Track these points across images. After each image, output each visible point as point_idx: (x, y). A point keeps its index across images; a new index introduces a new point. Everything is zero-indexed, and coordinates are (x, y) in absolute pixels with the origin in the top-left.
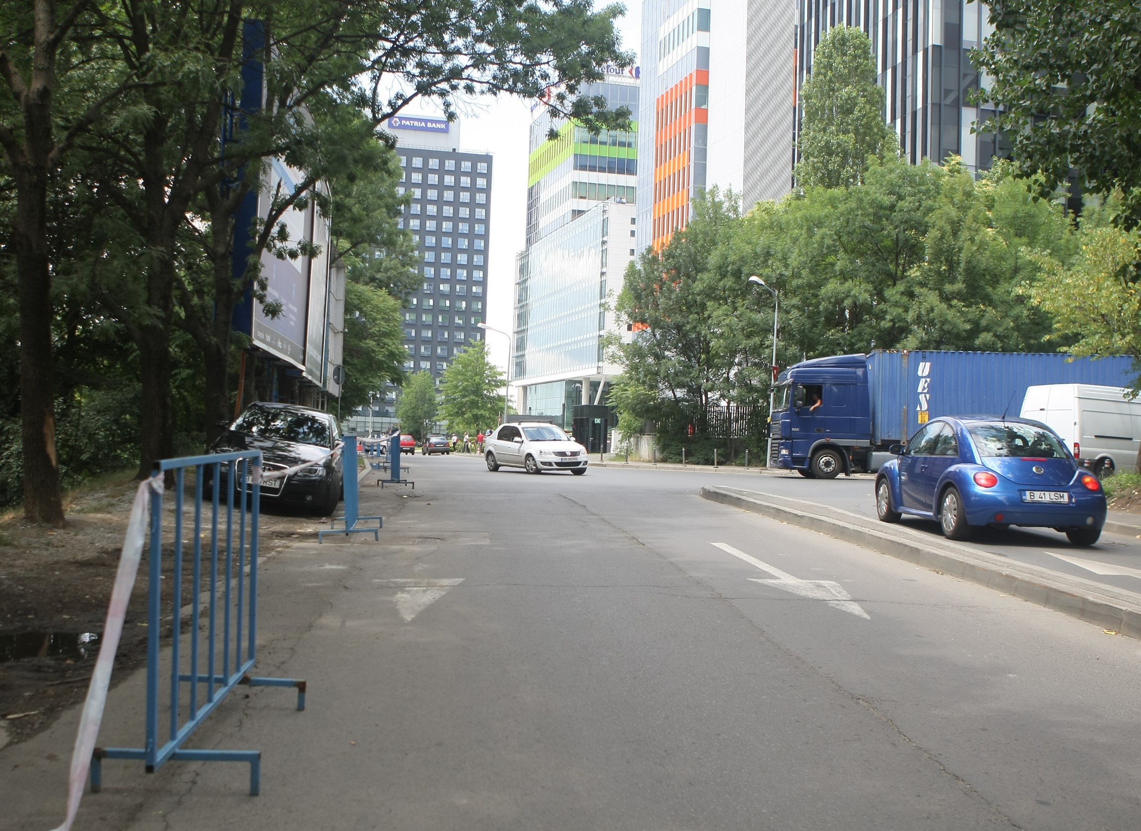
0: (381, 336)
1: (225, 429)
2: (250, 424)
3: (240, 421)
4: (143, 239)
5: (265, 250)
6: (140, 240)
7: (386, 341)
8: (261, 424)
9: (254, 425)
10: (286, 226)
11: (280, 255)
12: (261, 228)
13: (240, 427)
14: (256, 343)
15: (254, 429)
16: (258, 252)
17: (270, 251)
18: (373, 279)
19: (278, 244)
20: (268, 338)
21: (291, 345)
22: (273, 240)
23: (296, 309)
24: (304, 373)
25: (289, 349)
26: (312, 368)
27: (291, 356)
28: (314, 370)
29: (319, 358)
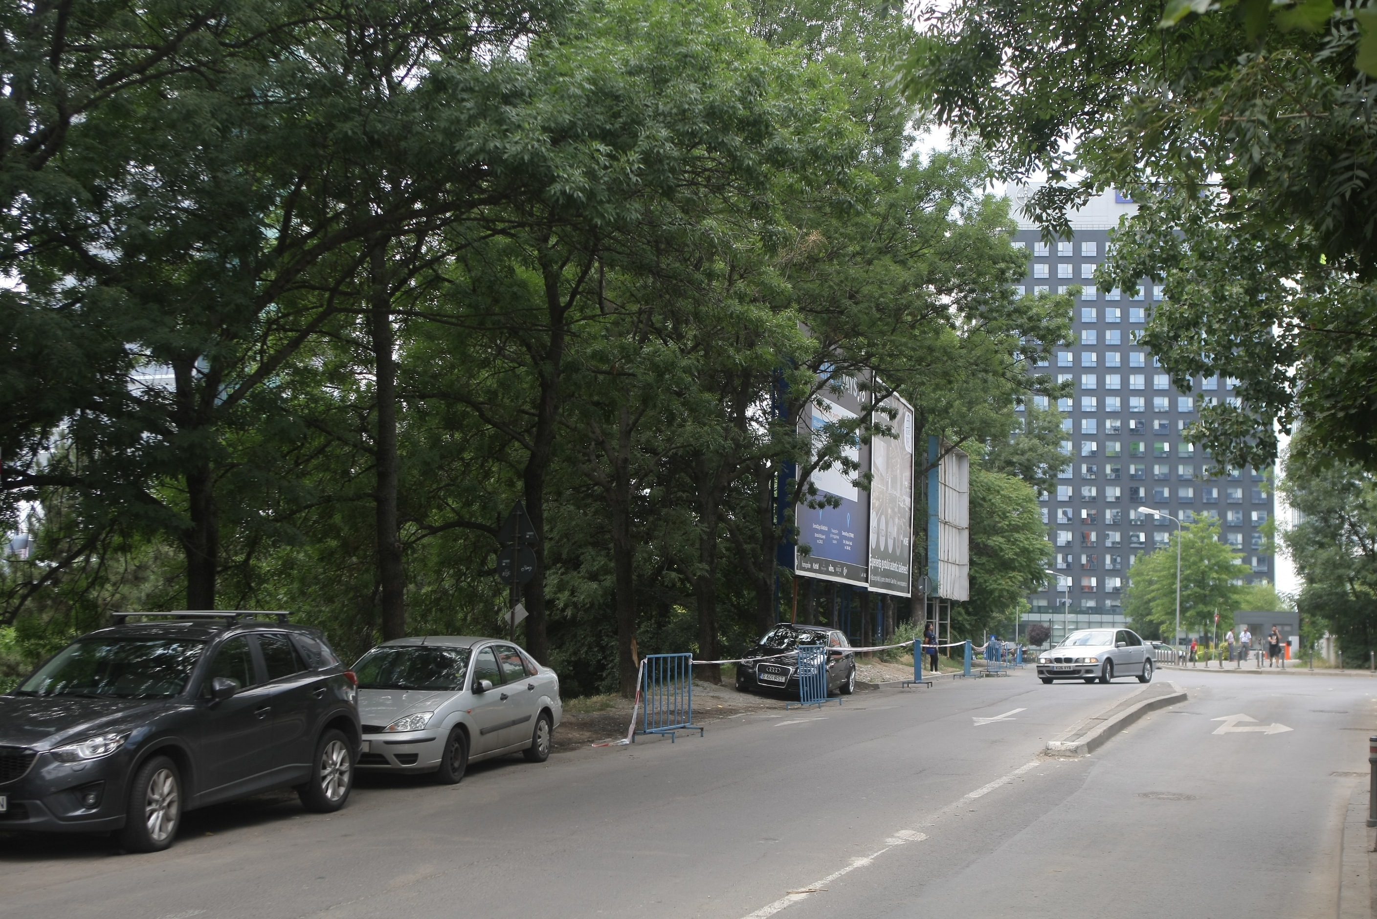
0: (1012, 531)
1: (755, 643)
3: (772, 635)
5: (798, 503)
7: (1016, 535)
10: (814, 483)
11: (812, 506)
12: (795, 487)
13: (770, 640)
14: (799, 572)
16: (792, 505)
17: (802, 503)
18: (1010, 463)
19: (809, 497)
20: (816, 566)
21: (848, 567)
22: (804, 495)
23: (852, 535)
24: (870, 589)
25: (845, 571)
26: (888, 580)
27: (848, 577)
28: (893, 581)
29: (903, 569)
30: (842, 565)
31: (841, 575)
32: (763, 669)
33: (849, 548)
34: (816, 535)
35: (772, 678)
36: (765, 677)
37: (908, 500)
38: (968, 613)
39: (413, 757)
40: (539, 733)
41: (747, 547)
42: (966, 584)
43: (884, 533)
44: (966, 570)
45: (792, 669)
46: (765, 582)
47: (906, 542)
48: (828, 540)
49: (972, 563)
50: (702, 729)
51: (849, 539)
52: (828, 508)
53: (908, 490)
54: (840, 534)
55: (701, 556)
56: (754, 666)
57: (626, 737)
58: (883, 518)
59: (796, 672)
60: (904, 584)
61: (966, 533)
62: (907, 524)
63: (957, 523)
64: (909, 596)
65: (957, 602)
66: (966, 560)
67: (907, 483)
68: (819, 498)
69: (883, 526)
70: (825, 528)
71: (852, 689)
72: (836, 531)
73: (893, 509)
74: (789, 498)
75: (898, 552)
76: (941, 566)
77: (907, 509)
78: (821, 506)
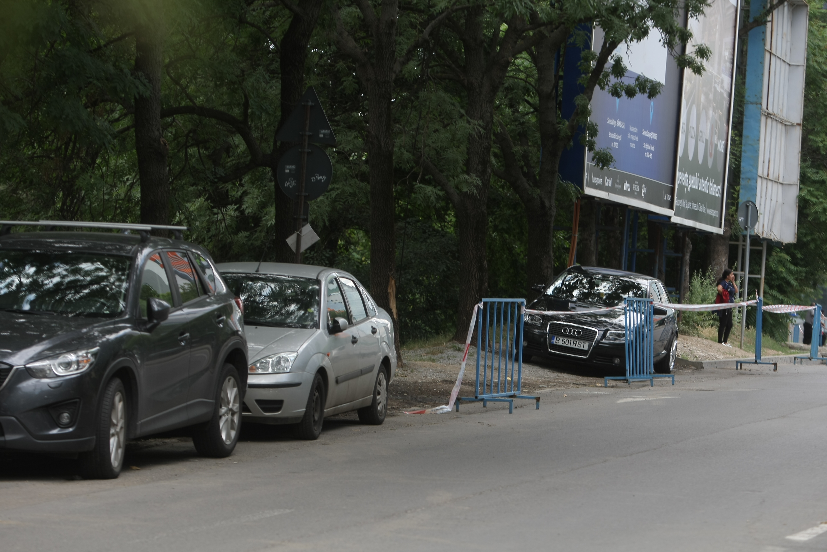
1: (541, 292)
2: (572, 288)
3: (558, 283)
4: (463, 111)
5: (597, 88)
6: (460, 112)
8: (584, 288)
9: (576, 288)
10: (621, 59)
11: (615, 93)
12: (593, 64)
13: (558, 290)
14: (589, 191)
15: (576, 293)
16: (588, 92)
17: (602, 88)
19: (613, 80)
20: (609, 182)
21: (649, 184)
22: (607, 75)
23: (655, 136)
24: (676, 219)
25: (644, 190)
26: (695, 207)
27: (648, 200)
28: (702, 209)
29: (715, 190)
30: (641, 182)
31: (638, 196)
32: (557, 330)
33: (649, 155)
34: (612, 135)
35: (570, 343)
36: (560, 341)
37: (727, 80)
38: (795, 262)
39: (277, 405)
40: (378, 388)
41: (517, 149)
42: (793, 215)
43: (693, 132)
44: (794, 192)
45: (598, 332)
46: (543, 203)
47: (721, 149)
48: (626, 141)
49: (804, 179)
50: (538, 399)
51: (651, 141)
52: (640, 98)
53: (729, 65)
54: (639, 134)
55: (467, 163)
56: (543, 325)
57: (447, 404)
58: (694, 108)
59: (604, 336)
60: (714, 213)
61: (797, 134)
62: (724, 119)
63: (784, 115)
64: (721, 231)
65: (779, 244)
66: (794, 177)
67: (727, 54)
68: (628, 81)
69: (693, 123)
70: (621, 125)
71: (672, 365)
72: (634, 130)
73: (707, 95)
74: (583, 79)
75: (710, 164)
76: (760, 184)
77: (726, 95)
78: (630, 93)
